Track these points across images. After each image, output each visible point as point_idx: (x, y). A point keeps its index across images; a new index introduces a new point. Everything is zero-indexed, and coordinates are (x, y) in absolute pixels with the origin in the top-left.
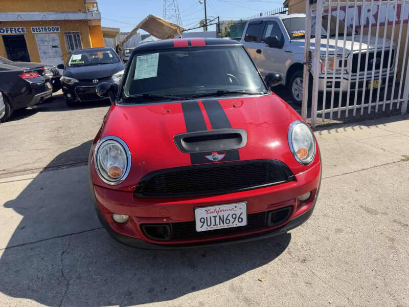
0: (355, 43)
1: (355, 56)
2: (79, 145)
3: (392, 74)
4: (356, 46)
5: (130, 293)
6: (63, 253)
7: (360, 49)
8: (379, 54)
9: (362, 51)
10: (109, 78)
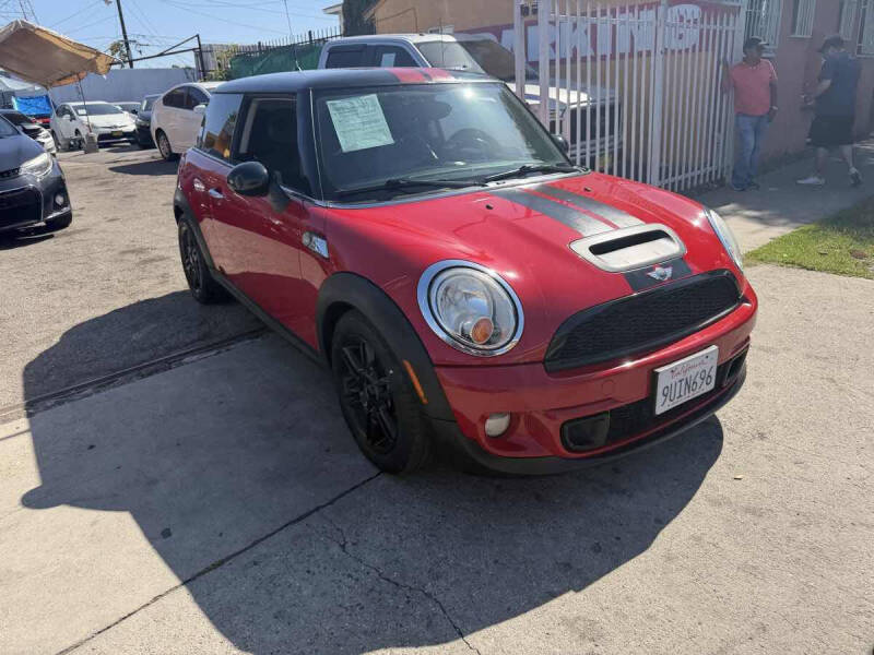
0: (572, 92)
1: (574, 112)
2: (56, 340)
3: (621, 143)
4: (574, 97)
5: (568, 566)
6: (343, 547)
7: (579, 102)
8: (593, 111)
9: (582, 105)
10: (14, 172)
